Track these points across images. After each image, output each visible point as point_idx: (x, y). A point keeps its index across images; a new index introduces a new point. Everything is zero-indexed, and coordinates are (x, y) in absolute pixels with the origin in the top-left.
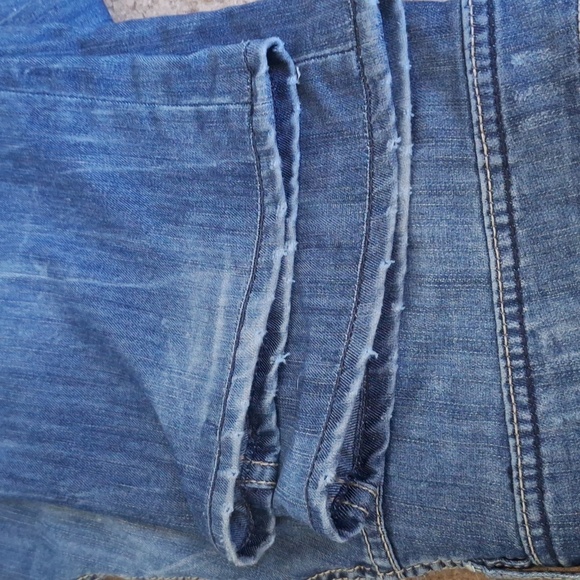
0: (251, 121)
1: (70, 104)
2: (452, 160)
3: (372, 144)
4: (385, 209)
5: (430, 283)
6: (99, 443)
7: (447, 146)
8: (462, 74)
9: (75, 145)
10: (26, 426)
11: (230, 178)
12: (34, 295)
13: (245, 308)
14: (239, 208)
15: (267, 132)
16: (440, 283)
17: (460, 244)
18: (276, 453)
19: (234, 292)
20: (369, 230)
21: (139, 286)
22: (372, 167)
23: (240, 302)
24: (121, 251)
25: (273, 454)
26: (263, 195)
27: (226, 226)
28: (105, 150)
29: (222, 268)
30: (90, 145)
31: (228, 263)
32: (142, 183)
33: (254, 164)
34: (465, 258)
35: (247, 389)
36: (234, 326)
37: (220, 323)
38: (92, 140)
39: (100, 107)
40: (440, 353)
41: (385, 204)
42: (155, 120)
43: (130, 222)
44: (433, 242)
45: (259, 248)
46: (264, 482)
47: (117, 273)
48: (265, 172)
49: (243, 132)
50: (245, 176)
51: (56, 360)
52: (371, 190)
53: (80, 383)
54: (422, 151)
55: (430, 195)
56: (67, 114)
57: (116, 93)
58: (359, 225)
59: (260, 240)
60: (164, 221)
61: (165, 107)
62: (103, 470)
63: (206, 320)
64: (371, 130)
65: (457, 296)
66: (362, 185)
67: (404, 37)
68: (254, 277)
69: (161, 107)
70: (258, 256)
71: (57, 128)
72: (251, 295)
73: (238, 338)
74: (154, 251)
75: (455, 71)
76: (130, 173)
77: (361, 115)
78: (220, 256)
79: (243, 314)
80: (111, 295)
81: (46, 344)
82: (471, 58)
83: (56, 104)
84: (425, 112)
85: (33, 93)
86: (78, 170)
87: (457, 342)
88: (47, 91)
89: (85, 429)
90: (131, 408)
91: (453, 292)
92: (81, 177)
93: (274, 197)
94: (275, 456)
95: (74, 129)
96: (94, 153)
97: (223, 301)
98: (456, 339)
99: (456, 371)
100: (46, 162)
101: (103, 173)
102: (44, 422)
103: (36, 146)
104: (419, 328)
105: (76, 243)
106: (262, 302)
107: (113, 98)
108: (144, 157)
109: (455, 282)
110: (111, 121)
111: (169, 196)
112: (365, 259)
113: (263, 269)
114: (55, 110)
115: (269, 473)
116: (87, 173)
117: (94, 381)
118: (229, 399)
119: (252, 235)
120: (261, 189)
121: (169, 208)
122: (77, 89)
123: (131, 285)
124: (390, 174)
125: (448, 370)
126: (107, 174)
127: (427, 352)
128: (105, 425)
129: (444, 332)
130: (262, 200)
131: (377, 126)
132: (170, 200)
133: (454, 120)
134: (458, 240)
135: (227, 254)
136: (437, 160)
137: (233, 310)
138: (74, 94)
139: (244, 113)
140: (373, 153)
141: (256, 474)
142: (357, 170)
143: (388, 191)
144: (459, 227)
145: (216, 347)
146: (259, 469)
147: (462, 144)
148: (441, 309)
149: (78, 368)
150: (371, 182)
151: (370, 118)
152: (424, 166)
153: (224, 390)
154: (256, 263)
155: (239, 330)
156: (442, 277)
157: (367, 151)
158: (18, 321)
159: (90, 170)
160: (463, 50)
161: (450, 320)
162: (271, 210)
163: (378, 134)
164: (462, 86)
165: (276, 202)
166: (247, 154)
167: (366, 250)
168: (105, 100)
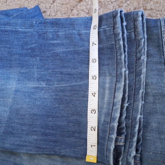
0: (113, 31)
1: (51, 32)
2: (157, 62)
3: (136, 58)
4: (140, 75)
5: (151, 95)
6: (66, 135)
7: (156, 58)
8: (161, 38)
9: (53, 44)
10: (41, 131)
11: (106, 49)
12: (41, 91)
13: (115, 87)
14: (109, 58)
15: (119, 33)
16: (154, 95)
17: (160, 85)
18: (125, 134)
19: (111, 83)
20: (135, 81)
21: (76, 84)
22: (136, 64)
23: (114, 85)
24: (69, 74)
25: (124, 135)
26: (117, 53)
27: (106, 64)
28: (63, 44)
29: (106, 76)
30: (58, 43)
31: (108, 75)
32: (75, 53)
33: (114, 44)
34: (161, 89)
35: (119, 111)
36: (112, 92)
37: (107, 92)
38: (58, 42)
39: (61, 32)
40: (154, 115)
41: (140, 74)
42: (80, 35)
43: (72, 65)
44: (152, 84)
45: (117, 69)
46: (121, 143)
47: (68, 81)
48: (118, 46)
49: (111, 35)
50: (111, 48)
51: (49, 111)
52: (136, 70)
53: (58, 117)
54: (149, 59)
55: (151, 71)
56: (50, 35)
57: (65, 28)
58: (132, 80)
59: (117, 67)
60: (83, 64)
61: (84, 31)
62: (68, 143)
63: (102, 91)
64: (136, 54)
65: (159, 99)
66: (133, 69)
67: (145, 29)
68: (117, 78)
69: (82, 31)
70: (117, 71)
71: (47, 39)
72: (117, 83)
73: (114, 96)
74: (81, 73)
75: (159, 38)
76: (71, 51)
77: (133, 50)
78: (105, 73)
79: (115, 89)
80: (69, 88)
81: (45, 106)
82: (164, 34)
83: (46, 32)
84: (150, 49)
85: (39, 29)
86: (55, 51)
87: (159, 112)
88: (43, 28)
89: (60, 131)
90: (75, 124)
91: (157, 98)
92: (56, 53)
93: (120, 53)
94: (125, 135)
95: (53, 39)
96: (59, 46)
97: (107, 85)
98: (159, 111)
99: (159, 120)
100: (44, 50)
101: (63, 52)
102: (47, 130)
103: (41, 45)
104: (148, 108)
105: (53, 74)
106: (121, 85)
107: (64, 29)
108: (75, 46)
109: (158, 95)
110: (64, 36)
111: (84, 57)
112: (135, 89)
113: (119, 75)
114: (46, 34)
115: (123, 140)
116: (58, 52)
117: (62, 116)
118: (113, 114)
119: (114, 65)
120: (116, 51)
121: (85, 60)
122: (53, 27)
123: (73, 84)
124: (142, 66)
125: (157, 120)
126: (64, 52)
127: (150, 115)
128: (67, 129)
129: (155, 109)
130: (117, 55)
131: (138, 52)
132: (85, 58)
133: (158, 51)
134: (159, 84)
135: (107, 72)
136: (153, 61)
137: (112, 88)
138: (52, 29)
139: (111, 30)
140: (136, 60)
141: (119, 141)
142: (132, 65)
143: (141, 70)
144: (159, 80)
145: (106, 99)
146: (120, 139)
147: (160, 57)
148: (154, 103)
149: (56, 112)
150: (136, 68)
151: (136, 50)
152: (149, 63)
153: (111, 111)
154: (117, 73)
155: (114, 94)
156: (154, 94)
157: (134, 59)
158: (36, 99)
159: (59, 51)
160: (161, 32)
161: (157, 106)
162: (119, 57)
163: (138, 55)
164: (161, 42)
165: (121, 55)
166: (112, 41)
167: (135, 87)
168: (62, 30)
